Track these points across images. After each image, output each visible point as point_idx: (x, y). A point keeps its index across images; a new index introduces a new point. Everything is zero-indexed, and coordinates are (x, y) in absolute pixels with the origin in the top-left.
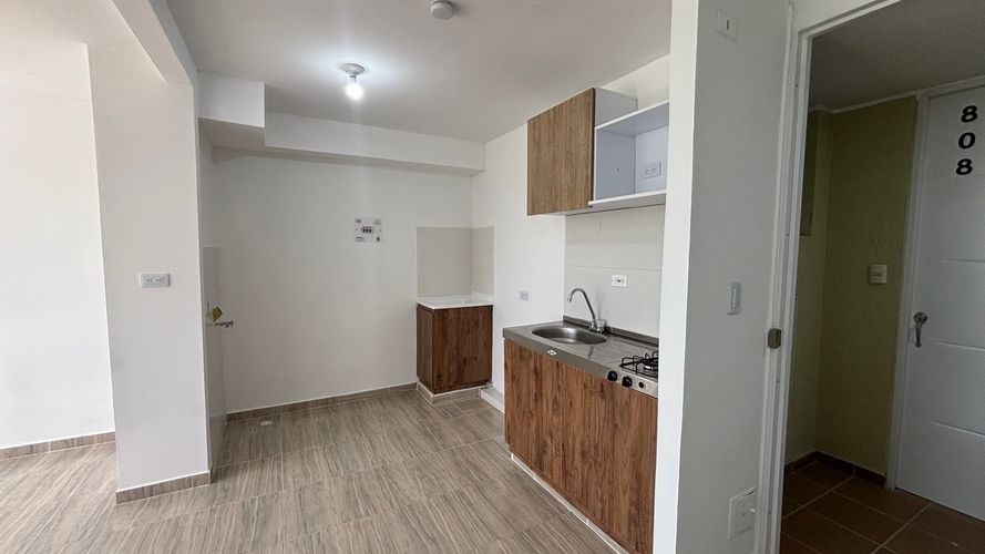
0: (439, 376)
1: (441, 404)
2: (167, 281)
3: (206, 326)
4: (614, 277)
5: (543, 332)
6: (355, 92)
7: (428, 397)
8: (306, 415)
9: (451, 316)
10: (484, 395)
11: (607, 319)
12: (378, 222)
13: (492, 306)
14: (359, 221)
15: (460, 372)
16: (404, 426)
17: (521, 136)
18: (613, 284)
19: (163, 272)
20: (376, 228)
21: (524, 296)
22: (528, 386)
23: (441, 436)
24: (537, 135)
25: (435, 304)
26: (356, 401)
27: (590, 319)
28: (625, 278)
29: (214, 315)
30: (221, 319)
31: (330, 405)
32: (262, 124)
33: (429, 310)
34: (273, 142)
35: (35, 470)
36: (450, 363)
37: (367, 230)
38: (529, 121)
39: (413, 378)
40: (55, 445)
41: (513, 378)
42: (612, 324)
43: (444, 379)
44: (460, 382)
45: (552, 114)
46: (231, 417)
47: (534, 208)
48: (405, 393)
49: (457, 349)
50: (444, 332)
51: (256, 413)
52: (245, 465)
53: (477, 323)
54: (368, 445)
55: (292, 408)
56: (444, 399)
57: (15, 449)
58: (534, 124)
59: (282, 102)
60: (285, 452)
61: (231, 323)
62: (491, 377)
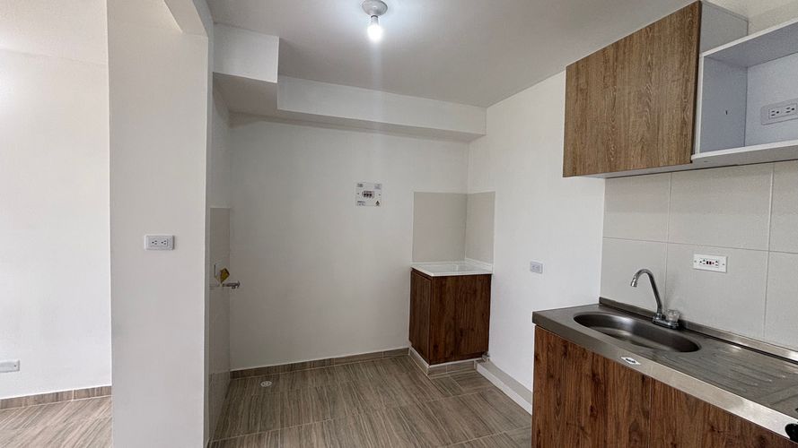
0: (436, 347)
1: (436, 376)
2: (172, 243)
3: (210, 288)
4: (698, 257)
5: (585, 319)
6: (375, 33)
7: (424, 367)
8: (304, 376)
9: (449, 284)
10: (481, 369)
11: (681, 309)
12: (378, 187)
13: (490, 275)
14: (361, 185)
15: (457, 343)
16: (404, 404)
17: (556, 85)
18: (697, 265)
19: (169, 234)
20: (376, 192)
21: (536, 268)
23: (446, 423)
24: (582, 81)
25: (433, 270)
26: (350, 363)
27: (653, 308)
28: (723, 260)
29: (221, 277)
30: (230, 280)
31: (326, 367)
32: (276, 82)
33: (427, 277)
34: (286, 105)
35: (54, 420)
36: (446, 333)
37: (368, 195)
38: (569, 69)
39: (404, 342)
40: (78, 394)
41: (551, 376)
43: (441, 349)
44: (456, 354)
46: (235, 375)
47: (575, 165)
48: (397, 357)
49: (454, 319)
50: (441, 300)
51: (258, 372)
52: (242, 440)
53: (475, 291)
54: (367, 426)
55: (292, 367)
56: (440, 370)
57: (43, 396)
58: (576, 73)
60: (282, 426)
61: (238, 285)
62: (487, 349)
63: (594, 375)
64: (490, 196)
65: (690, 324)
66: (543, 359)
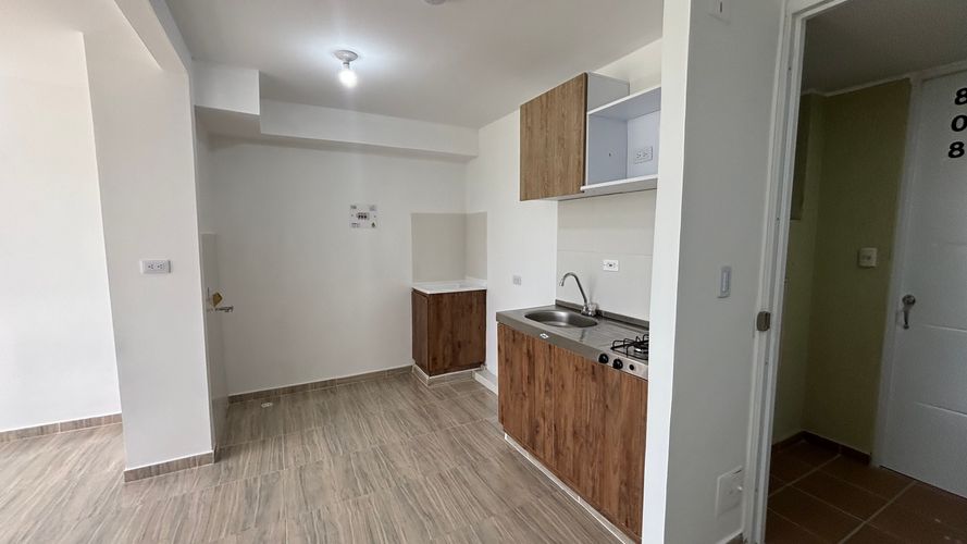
0: (434, 359)
1: (435, 386)
2: (168, 267)
3: (207, 311)
4: (606, 262)
5: (536, 316)
6: (348, 79)
7: (424, 379)
8: (305, 396)
9: (445, 300)
10: (478, 377)
11: (598, 302)
12: (373, 208)
13: (485, 291)
14: (355, 207)
15: (455, 354)
16: (401, 408)
17: (513, 122)
18: (606, 268)
19: (163, 259)
20: (372, 213)
21: (517, 281)
22: (521, 369)
23: (436, 417)
24: (529, 120)
25: (430, 288)
26: (352, 384)
27: (582, 303)
28: (617, 263)
29: (214, 300)
30: (223, 304)
31: (328, 387)
32: (256, 111)
33: (424, 295)
34: (268, 130)
35: (47, 450)
36: (444, 346)
37: (362, 216)
38: (521, 107)
39: (409, 361)
40: (65, 427)
41: (507, 360)
42: (603, 308)
43: (440, 361)
44: (455, 365)
45: (544, 99)
46: (233, 399)
47: (527, 194)
48: (402, 375)
49: (452, 333)
50: (439, 316)
51: (258, 396)
52: (247, 445)
53: (471, 307)
54: (366, 426)
55: (292, 390)
56: (439, 381)
57: (26, 430)
58: (527, 110)
59: (277, 89)
60: (285, 432)
61: (231, 308)
62: (485, 359)
63: (528, 351)
64: (484, 215)
65: (606, 313)
66: (502, 348)
